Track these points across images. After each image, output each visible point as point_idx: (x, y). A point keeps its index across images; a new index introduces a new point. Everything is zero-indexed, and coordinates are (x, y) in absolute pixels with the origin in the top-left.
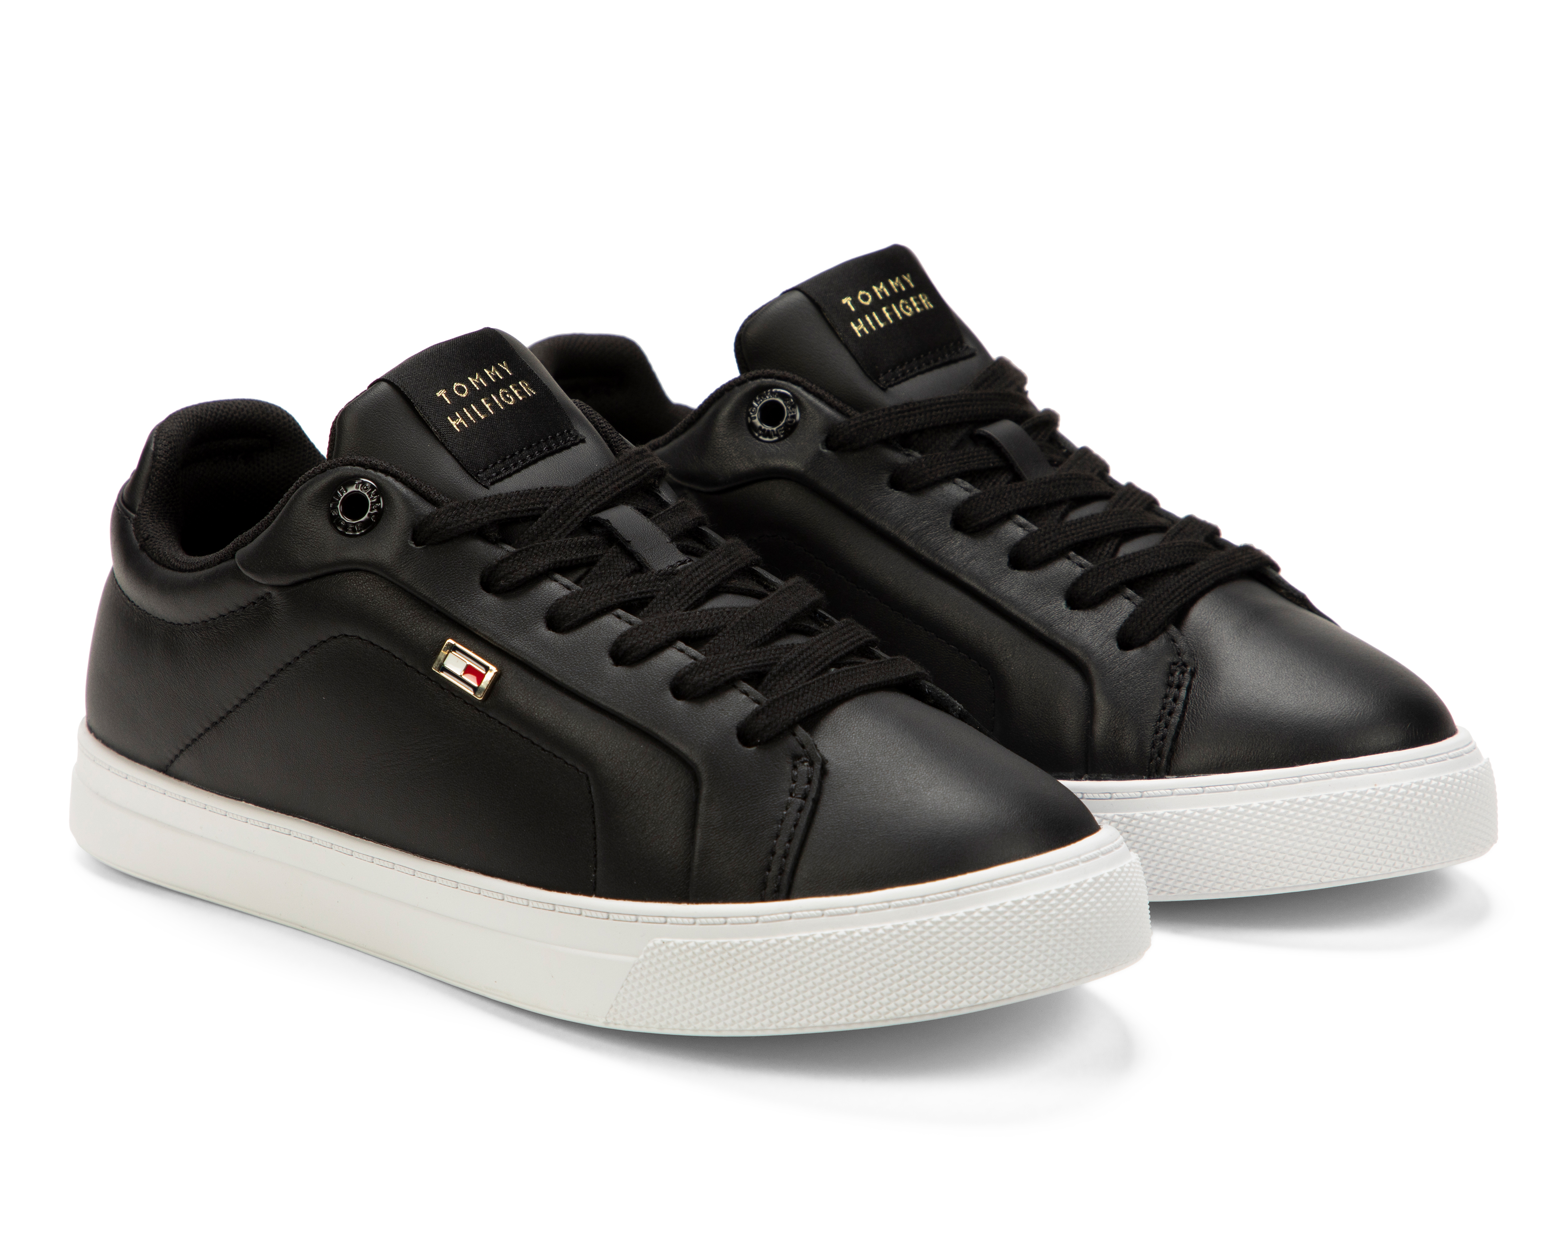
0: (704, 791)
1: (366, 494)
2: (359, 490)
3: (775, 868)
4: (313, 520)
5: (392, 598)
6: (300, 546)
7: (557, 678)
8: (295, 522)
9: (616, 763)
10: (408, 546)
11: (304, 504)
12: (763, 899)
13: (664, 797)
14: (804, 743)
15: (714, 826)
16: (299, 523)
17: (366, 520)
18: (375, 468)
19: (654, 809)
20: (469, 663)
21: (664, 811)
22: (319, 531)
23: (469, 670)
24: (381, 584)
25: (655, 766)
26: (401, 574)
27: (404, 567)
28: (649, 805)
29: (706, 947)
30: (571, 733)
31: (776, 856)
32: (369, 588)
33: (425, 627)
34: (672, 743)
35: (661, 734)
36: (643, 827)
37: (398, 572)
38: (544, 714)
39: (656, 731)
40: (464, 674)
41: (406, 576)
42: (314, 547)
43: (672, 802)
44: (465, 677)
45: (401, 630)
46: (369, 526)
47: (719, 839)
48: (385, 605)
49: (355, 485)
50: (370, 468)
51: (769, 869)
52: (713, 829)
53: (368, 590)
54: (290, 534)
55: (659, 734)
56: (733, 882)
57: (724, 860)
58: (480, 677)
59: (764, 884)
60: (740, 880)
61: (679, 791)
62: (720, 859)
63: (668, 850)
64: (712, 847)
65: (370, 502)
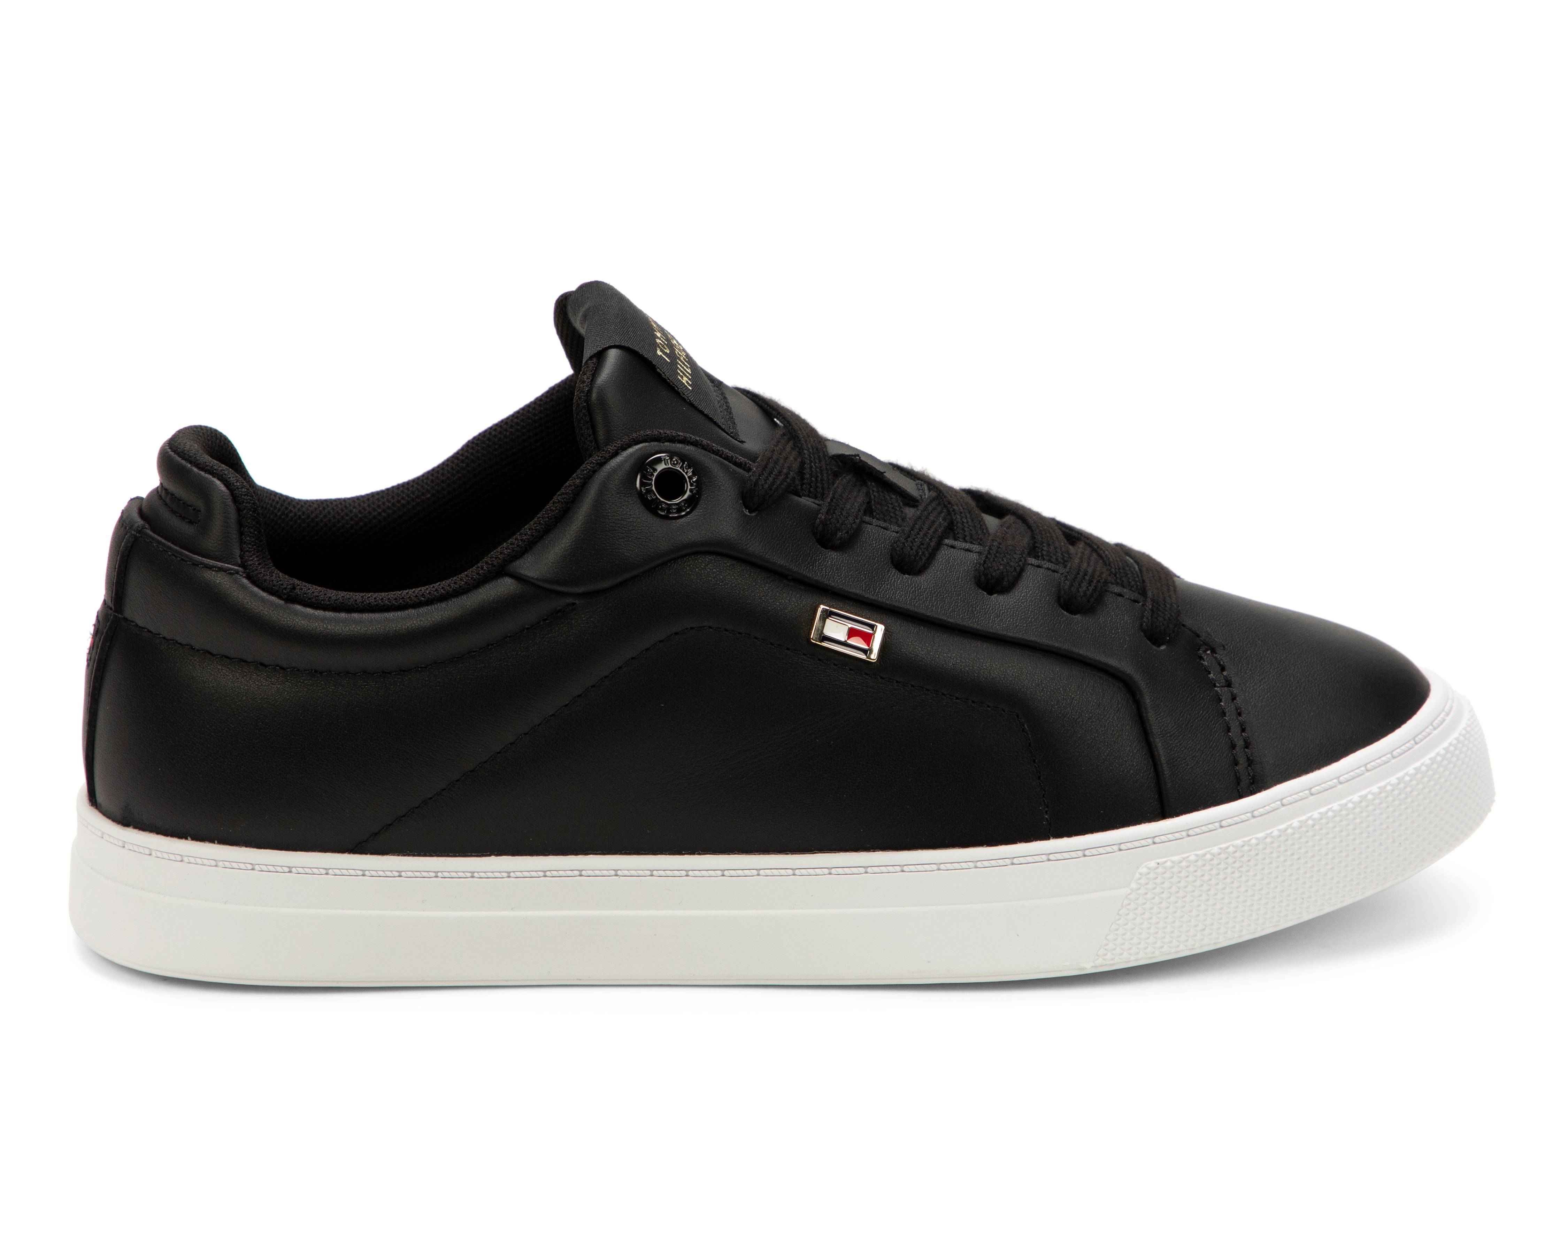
0: (1148, 700)
1: (679, 469)
2: (670, 466)
3: (1242, 761)
4: (628, 509)
5: (743, 575)
6: (622, 540)
7: (949, 620)
8: (609, 516)
9: (1048, 693)
10: (745, 515)
11: (613, 495)
12: (1241, 797)
13: (1107, 716)
14: (1198, 632)
15: (1170, 732)
16: (614, 516)
17: (689, 497)
18: (672, 440)
19: (1102, 731)
20: (850, 626)
21: (1113, 730)
22: (639, 520)
23: (852, 633)
24: (725, 563)
25: (1087, 686)
26: (750, 546)
27: (751, 538)
28: (1095, 728)
29: (1208, 857)
30: (990, 673)
31: (1237, 748)
32: (714, 570)
33: (788, 598)
34: (1097, 658)
35: (1083, 652)
36: (1097, 752)
37: (746, 545)
38: (952, 661)
39: (1077, 651)
40: (848, 638)
41: (755, 547)
42: (640, 538)
43: (1118, 719)
44: (851, 642)
45: (764, 608)
46: (693, 502)
47: (1180, 745)
48: (738, 584)
49: (663, 462)
50: (667, 441)
51: (1236, 763)
52: (1171, 736)
53: (714, 573)
54: (606, 531)
55: (1081, 652)
56: (1208, 784)
57: (1193, 765)
58: (868, 638)
59: (1238, 781)
60: (1214, 782)
61: (1120, 706)
62: (1187, 765)
63: (1130, 769)
64: (1176, 755)
65: (686, 477)
